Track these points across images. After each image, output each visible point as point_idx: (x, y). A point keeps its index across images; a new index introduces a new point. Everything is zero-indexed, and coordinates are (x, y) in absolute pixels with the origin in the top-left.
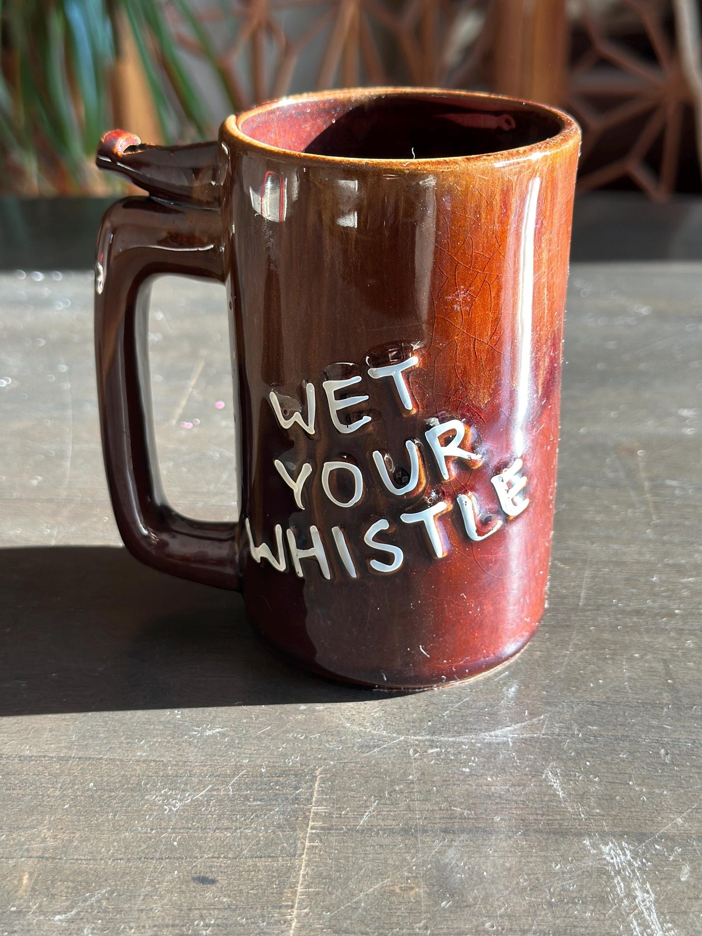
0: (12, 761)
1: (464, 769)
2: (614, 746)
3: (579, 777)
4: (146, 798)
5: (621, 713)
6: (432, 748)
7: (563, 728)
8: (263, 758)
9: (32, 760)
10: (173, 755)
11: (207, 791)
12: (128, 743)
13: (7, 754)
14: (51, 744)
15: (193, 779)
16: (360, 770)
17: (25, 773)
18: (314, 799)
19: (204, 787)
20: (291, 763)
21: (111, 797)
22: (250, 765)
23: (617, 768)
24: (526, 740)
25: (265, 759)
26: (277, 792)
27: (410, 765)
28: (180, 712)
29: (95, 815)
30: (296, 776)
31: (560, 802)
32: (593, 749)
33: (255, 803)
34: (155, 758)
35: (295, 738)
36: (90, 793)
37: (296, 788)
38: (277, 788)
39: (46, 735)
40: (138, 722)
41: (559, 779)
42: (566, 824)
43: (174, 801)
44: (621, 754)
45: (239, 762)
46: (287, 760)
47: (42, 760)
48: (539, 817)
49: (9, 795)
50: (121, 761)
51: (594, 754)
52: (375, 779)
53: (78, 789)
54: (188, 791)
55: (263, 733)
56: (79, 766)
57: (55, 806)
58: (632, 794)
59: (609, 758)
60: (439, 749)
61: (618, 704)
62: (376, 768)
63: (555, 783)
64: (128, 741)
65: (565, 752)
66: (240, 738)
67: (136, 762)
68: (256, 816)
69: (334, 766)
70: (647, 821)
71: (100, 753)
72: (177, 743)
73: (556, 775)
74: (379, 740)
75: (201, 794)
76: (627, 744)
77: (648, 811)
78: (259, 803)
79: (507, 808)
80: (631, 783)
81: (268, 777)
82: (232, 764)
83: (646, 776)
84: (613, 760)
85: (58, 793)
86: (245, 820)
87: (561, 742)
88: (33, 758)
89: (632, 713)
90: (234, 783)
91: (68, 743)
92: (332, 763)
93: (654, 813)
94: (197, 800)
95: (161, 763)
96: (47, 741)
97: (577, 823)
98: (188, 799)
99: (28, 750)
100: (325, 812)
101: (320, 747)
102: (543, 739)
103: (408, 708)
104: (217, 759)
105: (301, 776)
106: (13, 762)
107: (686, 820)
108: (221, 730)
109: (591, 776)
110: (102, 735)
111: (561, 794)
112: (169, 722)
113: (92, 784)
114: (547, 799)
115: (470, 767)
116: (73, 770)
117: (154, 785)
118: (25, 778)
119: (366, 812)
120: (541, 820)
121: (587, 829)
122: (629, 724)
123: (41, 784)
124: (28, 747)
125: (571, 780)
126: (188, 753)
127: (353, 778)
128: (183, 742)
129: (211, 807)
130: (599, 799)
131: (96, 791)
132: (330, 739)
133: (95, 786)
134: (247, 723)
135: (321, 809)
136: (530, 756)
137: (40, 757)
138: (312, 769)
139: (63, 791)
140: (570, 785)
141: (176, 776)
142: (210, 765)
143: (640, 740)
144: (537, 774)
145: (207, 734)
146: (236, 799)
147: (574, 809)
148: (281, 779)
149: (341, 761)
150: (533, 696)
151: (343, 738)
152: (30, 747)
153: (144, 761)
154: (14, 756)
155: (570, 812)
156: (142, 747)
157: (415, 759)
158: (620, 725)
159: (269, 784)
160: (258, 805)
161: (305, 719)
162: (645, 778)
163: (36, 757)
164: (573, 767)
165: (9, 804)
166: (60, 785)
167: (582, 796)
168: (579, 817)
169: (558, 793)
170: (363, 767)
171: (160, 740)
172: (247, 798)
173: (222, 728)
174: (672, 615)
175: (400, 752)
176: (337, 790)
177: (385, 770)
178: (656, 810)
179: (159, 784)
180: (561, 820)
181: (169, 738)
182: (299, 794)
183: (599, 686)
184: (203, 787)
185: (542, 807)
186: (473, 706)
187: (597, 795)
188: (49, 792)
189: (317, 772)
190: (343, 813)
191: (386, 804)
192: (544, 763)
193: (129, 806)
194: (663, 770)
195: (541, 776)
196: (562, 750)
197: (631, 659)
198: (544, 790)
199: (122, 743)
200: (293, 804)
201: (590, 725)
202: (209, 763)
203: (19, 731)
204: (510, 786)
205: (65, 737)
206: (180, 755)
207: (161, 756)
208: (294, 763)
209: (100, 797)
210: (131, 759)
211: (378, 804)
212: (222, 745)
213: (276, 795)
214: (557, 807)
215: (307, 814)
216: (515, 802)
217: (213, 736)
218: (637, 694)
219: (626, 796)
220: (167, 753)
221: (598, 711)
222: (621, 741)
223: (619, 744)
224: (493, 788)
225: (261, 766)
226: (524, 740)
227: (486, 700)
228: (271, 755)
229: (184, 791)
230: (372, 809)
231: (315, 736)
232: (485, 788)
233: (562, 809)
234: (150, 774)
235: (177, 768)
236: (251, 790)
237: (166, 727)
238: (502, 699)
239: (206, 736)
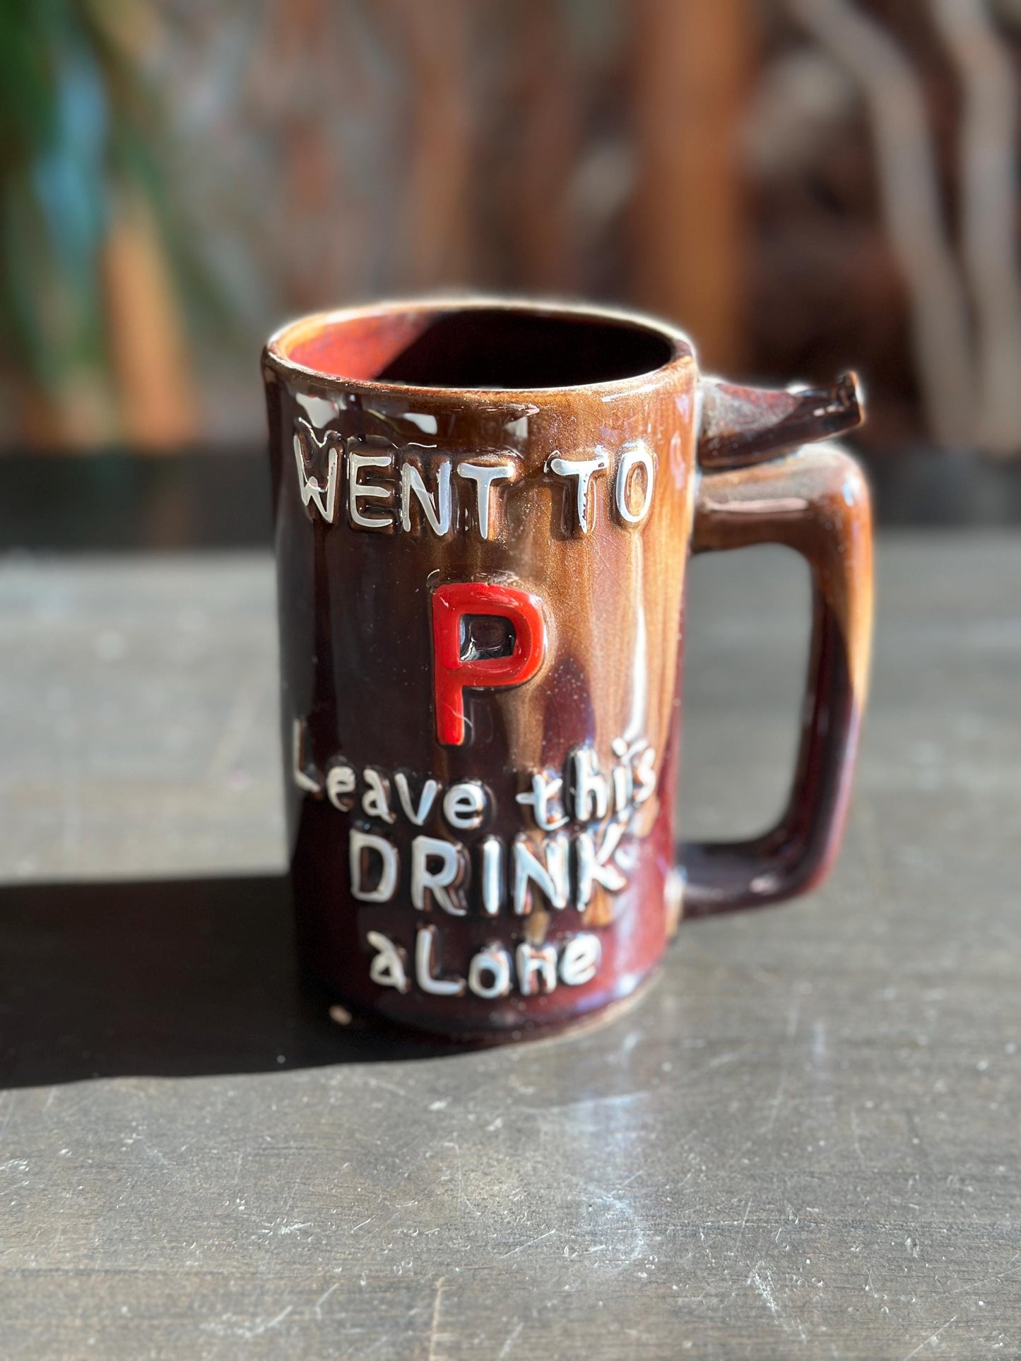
0: (12, 1277)
1: (639, 1274)
2: (843, 1236)
3: (797, 1281)
4: (202, 1326)
5: (851, 1188)
6: (595, 1245)
7: (772, 1211)
8: (362, 1265)
9: (40, 1276)
10: (235, 1264)
11: (287, 1315)
12: (172, 1248)
14: (65, 1252)
15: (266, 1297)
16: (497, 1280)
17: (31, 1295)
18: (435, 1323)
19: (283, 1308)
20: (401, 1272)
21: (152, 1326)
22: (344, 1276)
23: (849, 1268)
24: (723, 1230)
25: (365, 1267)
26: (383, 1314)
27: (565, 1270)
28: (243, 1202)
29: (131, 1354)
30: (408, 1288)
31: (772, 1317)
32: (814, 1241)
33: (353, 1331)
34: (211, 1269)
35: (406, 1235)
36: (122, 1322)
37: (410, 1307)
38: (383, 1307)
39: (59, 1238)
40: (185, 1218)
41: (771, 1285)
42: (781, 1349)
43: (241, 1330)
44: (853, 1247)
45: (328, 1271)
46: (395, 1267)
47: (54, 1276)
48: (745, 1341)
50: (165, 1274)
51: (817, 1248)
52: (517, 1292)
53: (106, 1316)
54: (260, 1316)
55: (361, 1229)
56: (105, 1282)
57: (74, 1341)
58: (869, 1304)
59: (835, 1254)
60: (604, 1246)
61: (846, 1175)
62: (518, 1275)
63: (764, 1290)
64: (173, 1244)
65: (777, 1247)
66: (328, 1237)
67: (185, 1275)
68: (356, 1349)
69: (461, 1274)
70: (890, 1342)
71: (134, 1264)
72: (241, 1247)
73: (765, 1278)
74: (521, 1235)
75: (278, 1319)
76: (860, 1232)
77: (892, 1327)
78: (358, 1330)
79: (700, 1328)
80: (867, 1288)
82: (319, 1275)
83: (888, 1278)
84: (843, 1256)
85: (78, 1322)
87: (771, 1231)
88: (41, 1273)
89: (865, 1187)
90: (323, 1302)
91: (89, 1249)
92: (457, 1269)
93: (900, 1329)
94: (273, 1329)
95: (220, 1276)
96: (59, 1247)
97: (796, 1347)
98: (260, 1328)
99: (33, 1261)
100: (451, 1342)
101: (441, 1247)
102: (746, 1227)
103: (559, 1188)
104: (298, 1269)
105: (415, 1290)
106: (14, 1279)
107: (942, 1338)
108: (302, 1226)
109: (813, 1279)
110: (135, 1238)
111: (773, 1306)
112: (228, 1216)
113: (125, 1309)
114: (753, 1313)
115: (648, 1271)
116: (97, 1288)
117: (212, 1308)
118: (30, 1301)
119: (506, 1339)
120: (747, 1344)
122: (863, 1203)
123: (54, 1310)
124: (33, 1257)
125: (786, 1286)
126: (257, 1260)
127: (488, 1291)
128: (250, 1244)
129: (293, 1339)
130: (825, 1312)
131: (132, 1319)
132: (454, 1236)
133: (129, 1311)
134: (337, 1214)
135: (446, 1337)
136: (729, 1253)
137: (51, 1270)
138: (430, 1280)
139: (85, 1319)
140: (785, 1293)
141: (243, 1294)
142: (288, 1277)
143: (878, 1226)
144: (740, 1278)
145: (283, 1233)
146: (327, 1326)
147: (791, 1327)
148: (388, 1295)
149: (470, 1267)
150: (731, 1167)
151: (472, 1233)
152: (36, 1256)
153: (197, 1274)
154: (14, 1270)
155: (786, 1331)
156: (192, 1254)
157: (572, 1261)
158: (851, 1205)
159: (372, 1302)
160: (358, 1334)
161: (418, 1208)
162: (886, 1280)
163: (45, 1271)
164: (788, 1267)
166: (80, 1311)
167: (802, 1309)
168: (799, 1338)
169: (769, 1304)
170: (500, 1275)
171: (217, 1243)
172: (341, 1324)
173: (302, 1223)
174: (913, 1045)
175: (551, 1251)
176: (466, 1309)
177: (531, 1277)
178: (903, 1326)
179: (219, 1306)
180: (774, 1343)
181: (230, 1239)
182: (413, 1317)
183: (819, 1150)
184: (280, 1309)
185: (750, 1326)
186: (649, 1183)
187: (822, 1307)
188: (65, 1322)
189: (438, 1284)
190: (476, 1341)
191: (535, 1327)
192: (748, 1262)
193: (178, 1340)
194: (910, 1268)
195: (746, 1281)
196: (772, 1243)
197: (861, 1110)
198: (750, 1301)
199: (164, 1247)
200: (406, 1329)
201: (809, 1207)
202: (287, 1274)
203: (19, 1234)
204: (704, 1297)
205: (84, 1242)
206: (247, 1264)
207: (219, 1265)
208: (406, 1271)
209: (138, 1327)
210: (178, 1272)
211: (524, 1328)
212: (303, 1249)
213: (382, 1318)
214: (768, 1325)
215: (426, 1344)
216: (712, 1319)
217: (291, 1235)
218: (871, 1160)
219: (862, 1307)
220: (228, 1261)
221: (820, 1186)
222: (853, 1227)
223: (849, 1232)
224: (680, 1300)
225: (359, 1277)
226: (721, 1231)
227: (667, 1173)
228: (372, 1260)
229: (254, 1315)
230: (515, 1335)
231: (432, 1231)
232: (669, 1300)
233: (775, 1328)
234: (205, 1292)
235: (243, 1282)
236: (346, 1311)
237: (224, 1224)
238: (689, 1171)
239: (281, 1235)
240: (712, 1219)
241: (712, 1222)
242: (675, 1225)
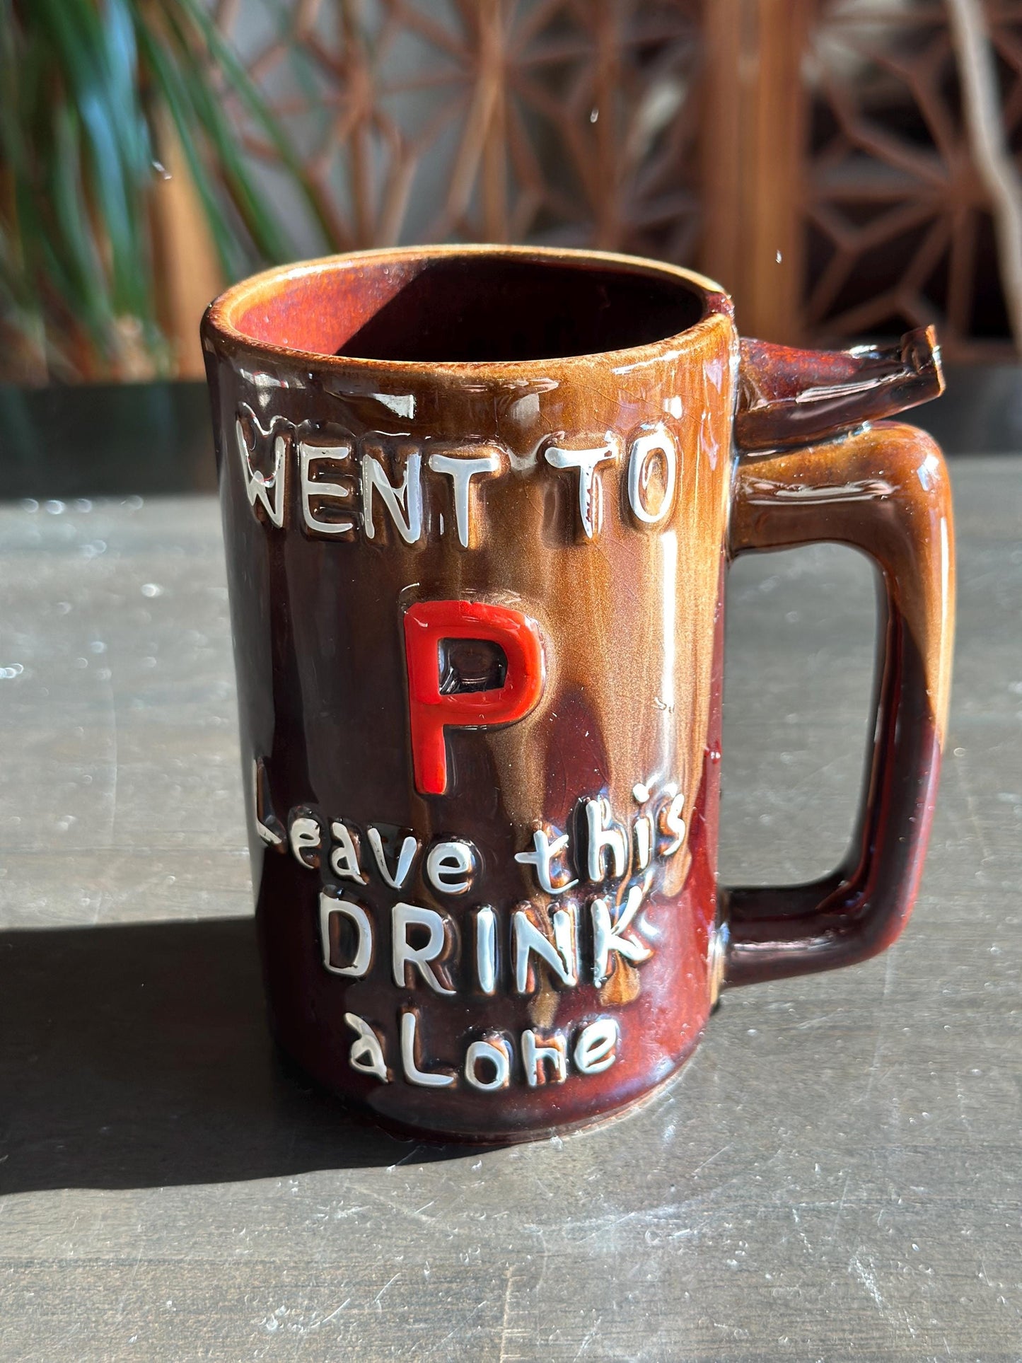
0: (49, 1267)
1: (728, 1261)
2: (952, 1217)
3: (902, 1268)
4: (252, 1322)
5: (959, 1163)
6: (679, 1229)
7: (873, 1190)
8: (426, 1253)
9: (79, 1266)
10: (289, 1252)
11: (344, 1308)
12: (221, 1235)
13: (40, 1258)
14: (105, 1240)
15: (322, 1289)
16: (572, 1268)
17: (68, 1287)
18: (505, 1317)
19: (340, 1302)
20: (467, 1260)
21: (199, 1321)
22: (406, 1265)
23: (959, 1252)
24: (819, 1212)
25: (429, 1255)
26: (449, 1307)
27: (646, 1258)
28: (297, 1183)
29: (177, 1352)
30: (476, 1279)
31: (877, 1309)
32: (920, 1223)
33: (416, 1326)
34: (263, 1257)
35: (472, 1219)
36: (167, 1317)
37: (478, 1300)
38: (449, 1300)
39: (98, 1225)
40: (234, 1201)
41: (873, 1273)
42: (887, 1344)
43: (295, 1326)
44: (963, 1229)
45: (389, 1260)
46: (461, 1255)
47: (93, 1266)
48: (847, 1335)
49: (47, 1323)
50: (212, 1264)
51: (923, 1230)
52: (595, 1281)
53: (149, 1311)
54: (315, 1309)
55: (423, 1212)
56: (148, 1273)
57: (116, 1338)
58: (984, 1293)
59: (945, 1237)
60: (688, 1230)
61: (954, 1149)
62: (595, 1263)
63: (867, 1279)
64: (221, 1230)
67: (234, 1264)
68: (420, 1347)
69: (533, 1262)
70: (1008, 1335)
71: (179, 1252)
72: (295, 1233)
73: (867, 1266)
74: (598, 1219)
75: (335, 1313)
76: (971, 1213)
77: (1010, 1319)
78: (422, 1325)
79: (797, 1322)
80: (980, 1275)
81: (435, 1283)
82: (378, 1263)
83: (1003, 1264)
84: (952, 1240)
85: (119, 1318)
86: (403, 1354)
87: (873, 1213)
88: (81, 1263)
89: (975, 1163)
90: (384, 1294)
91: (131, 1237)
92: (529, 1257)
93: (1018, 1321)
94: (329, 1323)
95: (273, 1266)
96: (99, 1235)
97: (904, 1343)
98: (316, 1323)
99: (71, 1250)
100: (524, 1338)
101: (511, 1232)
102: (845, 1209)
103: (637, 1166)
104: (356, 1257)
105: (484, 1279)
106: (51, 1269)
108: (359, 1209)
109: (921, 1266)
110: (181, 1223)
111: (877, 1297)
112: (280, 1199)
113: (170, 1303)
114: (855, 1306)
115: (738, 1258)
116: (140, 1280)
117: (264, 1300)
118: (68, 1294)
119: (584, 1335)
120: (850, 1340)
121: (920, 1351)
122: (972, 1180)
123: (94, 1304)
124: (71, 1246)
125: (891, 1274)
126: (311, 1248)
127: (563, 1281)
128: (304, 1230)
129: (351, 1335)
130: (935, 1302)
131: (177, 1313)
132: (524, 1220)
133: (174, 1305)
134: (397, 1196)
135: (517, 1333)
136: (826, 1238)
137: (90, 1260)
138: (499, 1269)
139: (127, 1314)
140: (890, 1282)
141: (296, 1286)
142: (346, 1266)
143: (990, 1205)
144: (840, 1265)
145: (339, 1217)
146: (389, 1321)
147: (898, 1320)
148: (454, 1286)
149: (543, 1255)
150: (826, 1141)
151: (545, 1216)
152: (74, 1245)
153: (247, 1264)
154: (51, 1260)
155: (892, 1325)
157: (654, 1247)
158: (959, 1183)
159: (437, 1294)
160: (422, 1329)
161: (485, 1189)
162: (1001, 1266)
163: (84, 1261)
164: (893, 1253)
165: (47, 1338)
166: (122, 1305)
167: (909, 1300)
168: (907, 1332)
169: (872, 1294)
170: (576, 1262)
171: (268, 1228)
172: (404, 1319)
173: (360, 1206)
175: (631, 1236)
176: (540, 1301)
177: (610, 1266)
179: (271, 1299)
180: (880, 1338)
181: (282, 1224)
182: (482, 1310)
183: (922, 1122)
184: (337, 1302)
185: (851, 1319)
186: (736, 1159)
187: (931, 1296)
188: (105, 1317)
189: (509, 1273)
190: (551, 1337)
191: (616, 1322)
192: (848, 1247)
193: (227, 1337)
195: (847, 1269)
196: (875, 1225)
197: (968, 1077)
198: (852, 1290)
199: (210, 1234)
200: (475, 1325)
201: (913, 1185)
202: (344, 1263)
203: (57, 1221)
204: (800, 1286)
205: (126, 1228)
206: (300, 1252)
207: (272, 1254)
208: (473, 1259)
209: (183, 1322)
210: (226, 1260)
211: (602, 1322)
212: (362, 1235)
213: (447, 1312)
214: (872, 1317)
215: (497, 1341)
216: (809, 1311)
217: (349, 1220)
218: (980, 1133)
219: (975, 1297)
220: (281, 1249)
221: (924, 1162)
222: (962, 1208)
223: (958, 1213)
224: (774, 1291)
225: (423, 1266)
226: (817, 1212)
227: (755, 1149)
228: (436, 1247)
229: (309, 1309)
230: (594, 1330)
231: (501, 1215)
232: (763, 1291)
233: (881, 1322)
234: (256, 1283)
235: (296, 1273)
236: (410, 1304)
237: (277, 1207)
238: (780, 1146)
239: (338, 1220)
240: (807, 1200)
241: (807, 1203)
242: (766, 1207)
